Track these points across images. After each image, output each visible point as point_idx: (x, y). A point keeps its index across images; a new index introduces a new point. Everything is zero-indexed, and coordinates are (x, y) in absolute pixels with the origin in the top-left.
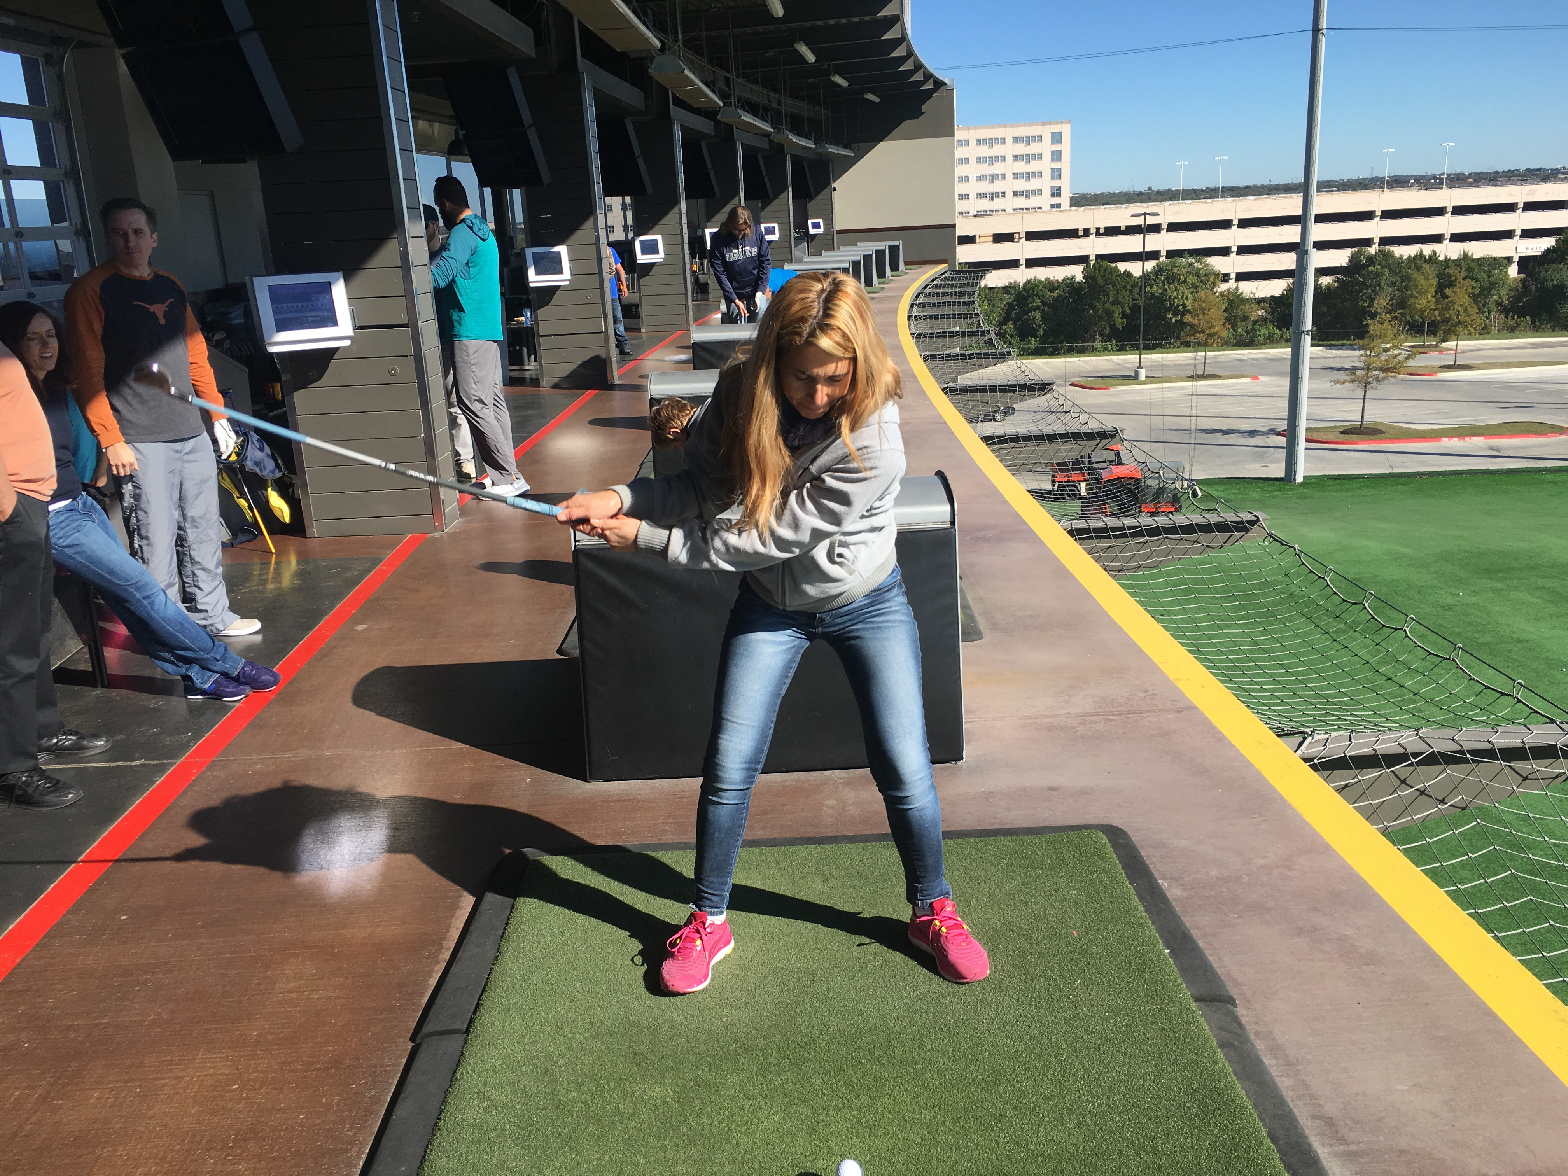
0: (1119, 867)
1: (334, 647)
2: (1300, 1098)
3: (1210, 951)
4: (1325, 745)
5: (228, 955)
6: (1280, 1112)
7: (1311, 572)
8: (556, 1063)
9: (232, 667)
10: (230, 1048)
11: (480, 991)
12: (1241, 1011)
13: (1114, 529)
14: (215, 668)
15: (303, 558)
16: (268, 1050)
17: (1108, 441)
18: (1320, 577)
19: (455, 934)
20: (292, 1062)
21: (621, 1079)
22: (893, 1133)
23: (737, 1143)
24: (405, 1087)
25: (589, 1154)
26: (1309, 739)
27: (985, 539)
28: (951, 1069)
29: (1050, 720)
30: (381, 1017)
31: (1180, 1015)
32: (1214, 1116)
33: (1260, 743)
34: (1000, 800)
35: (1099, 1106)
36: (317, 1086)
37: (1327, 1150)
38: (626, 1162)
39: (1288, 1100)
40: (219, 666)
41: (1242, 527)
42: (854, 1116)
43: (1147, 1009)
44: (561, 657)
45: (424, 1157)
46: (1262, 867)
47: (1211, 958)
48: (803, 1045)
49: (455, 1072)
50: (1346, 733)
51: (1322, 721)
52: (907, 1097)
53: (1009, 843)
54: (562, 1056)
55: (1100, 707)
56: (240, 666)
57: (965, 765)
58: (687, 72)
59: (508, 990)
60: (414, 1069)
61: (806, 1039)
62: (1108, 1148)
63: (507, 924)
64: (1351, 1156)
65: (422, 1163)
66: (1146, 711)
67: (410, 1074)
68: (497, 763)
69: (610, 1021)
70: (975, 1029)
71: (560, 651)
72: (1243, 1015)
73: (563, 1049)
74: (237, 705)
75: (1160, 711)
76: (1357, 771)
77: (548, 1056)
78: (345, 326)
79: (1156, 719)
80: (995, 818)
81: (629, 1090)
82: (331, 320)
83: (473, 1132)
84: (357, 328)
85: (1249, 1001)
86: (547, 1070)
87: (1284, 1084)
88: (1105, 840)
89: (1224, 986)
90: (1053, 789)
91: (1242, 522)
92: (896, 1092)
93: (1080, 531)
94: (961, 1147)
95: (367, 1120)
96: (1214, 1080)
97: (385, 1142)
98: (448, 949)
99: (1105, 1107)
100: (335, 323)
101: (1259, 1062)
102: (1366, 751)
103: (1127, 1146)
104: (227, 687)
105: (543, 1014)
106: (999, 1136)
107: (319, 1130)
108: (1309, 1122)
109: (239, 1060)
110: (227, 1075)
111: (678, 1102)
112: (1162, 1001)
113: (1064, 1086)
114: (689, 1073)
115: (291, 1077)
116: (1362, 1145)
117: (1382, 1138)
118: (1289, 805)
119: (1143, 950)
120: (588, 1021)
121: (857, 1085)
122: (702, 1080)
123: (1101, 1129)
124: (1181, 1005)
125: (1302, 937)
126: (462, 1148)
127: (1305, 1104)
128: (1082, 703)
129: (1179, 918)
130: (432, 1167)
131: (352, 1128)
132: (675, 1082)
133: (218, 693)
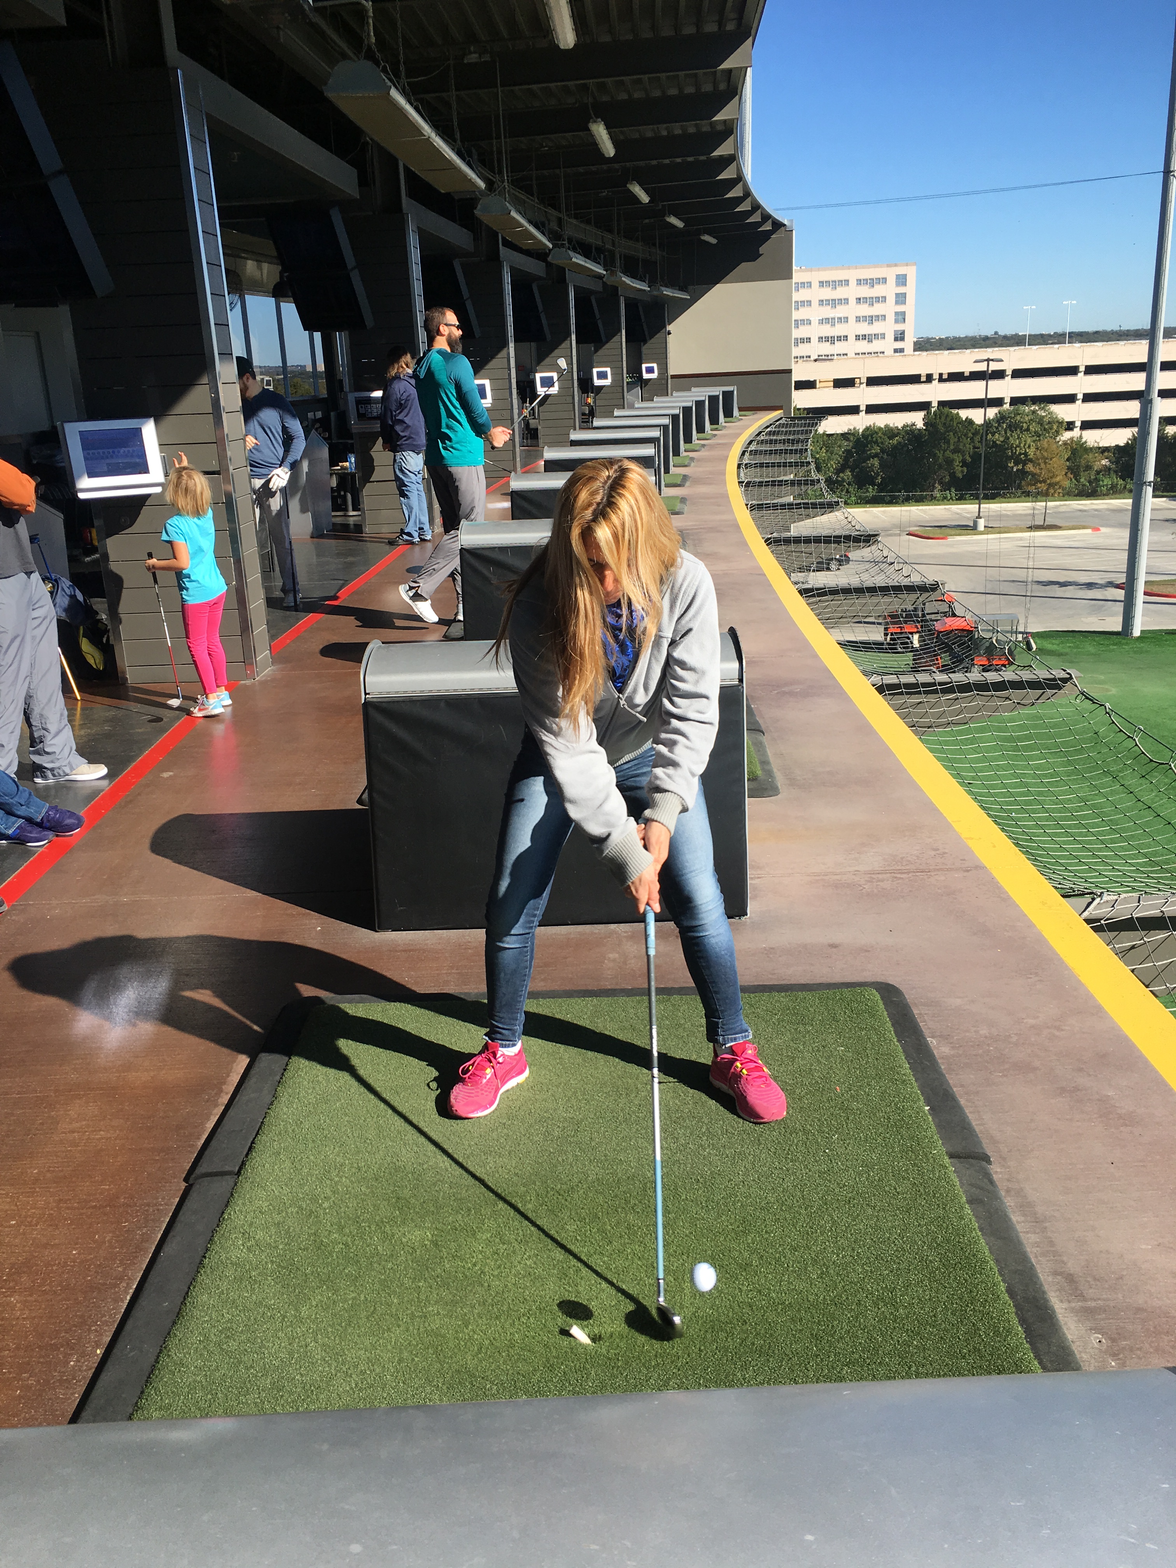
0: (889, 1024)
1: (139, 794)
2: (1043, 1254)
3: (971, 1109)
4: (1113, 906)
5: (14, 1095)
6: (1020, 1268)
7: (1121, 731)
8: (321, 1205)
9: (36, 812)
10: (12, 1185)
11: (254, 1134)
12: (996, 1170)
13: (925, 685)
14: (19, 813)
16: (47, 1187)
17: (928, 594)
18: (1129, 737)
19: (235, 1078)
20: (70, 1200)
21: (382, 1222)
22: (641, 1280)
23: (489, 1286)
24: (175, 1225)
25: (345, 1294)
26: (1098, 900)
27: (791, 694)
28: (703, 1219)
29: (838, 877)
30: (158, 1158)
31: (933, 1171)
32: (955, 1270)
33: (1044, 903)
34: (780, 956)
35: (843, 1258)
36: (91, 1223)
37: (1065, 1305)
38: (381, 1302)
39: (1032, 1256)
40: (22, 811)
41: (1054, 684)
42: (604, 1262)
43: (901, 1164)
44: (361, 807)
45: (187, 1293)
46: (1032, 1027)
47: (971, 1116)
48: (562, 1192)
49: (223, 1212)
50: (1136, 895)
51: (1118, 882)
53: (782, 998)
54: (327, 1198)
55: (889, 865)
56: (44, 811)
57: (748, 920)
58: (514, 214)
59: (280, 1134)
60: (184, 1208)
61: (564, 1187)
62: (847, 1298)
63: (285, 1070)
64: (1087, 1313)
65: (185, 1299)
66: (935, 870)
67: (180, 1214)
68: (289, 912)
69: (376, 1166)
70: (731, 1180)
71: (360, 801)
72: (997, 1172)
73: (328, 1192)
74: (41, 850)
75: (948, 870)
76: (1143, 933)
77: (314, 1199)
78: (156, 472)
79: (943, 878)
80: (773, 974)
81: (389, 1232)
82: (143, 468)
83: (236, 1270)
85: (1004, 1159)
86: (311, 1212)
87: (1029, 1241)
88: (878, 997)
89: (980, 1143)
90: (833, 946)
91: (1054, 680)
93: (891, 687)
95: (137, 1258)
96: (958, 1235)
97: (151, 1277)
98: (227, 1093)
99: (850, 1259)
100: (146, 470)
101: (1006, 1219)
102: (1154, 912)
103: (867, 1297)
104: (31, 832)
105: (312, 1157)
106: (743, 1284)
107: (89, 1266)
108: (1050, 1279)
109: (18, 1197)
110: (6, 1211)
111: (436, 1245)
112: (917, 1156)
113: (812, 1238)
114: (449, 1217)
115: (66, 1213)
116: (1100, 1302)
117: (1120, 1296)
118: (1067, 966)
119: (903, 1106)
120: (355, 1165)
121: (610, 1233)
122: (460, 1225)
123: (843, 1280)
124: (935, 1161)
125: (1063, 1097)
126: (224, 1286)
127: (1048, 1261)
128: (872, 860)
129: (943, 1075)
130: (194, 1303)
131: (122, 1263)
132: (434, 1226)
133: (22, 838)
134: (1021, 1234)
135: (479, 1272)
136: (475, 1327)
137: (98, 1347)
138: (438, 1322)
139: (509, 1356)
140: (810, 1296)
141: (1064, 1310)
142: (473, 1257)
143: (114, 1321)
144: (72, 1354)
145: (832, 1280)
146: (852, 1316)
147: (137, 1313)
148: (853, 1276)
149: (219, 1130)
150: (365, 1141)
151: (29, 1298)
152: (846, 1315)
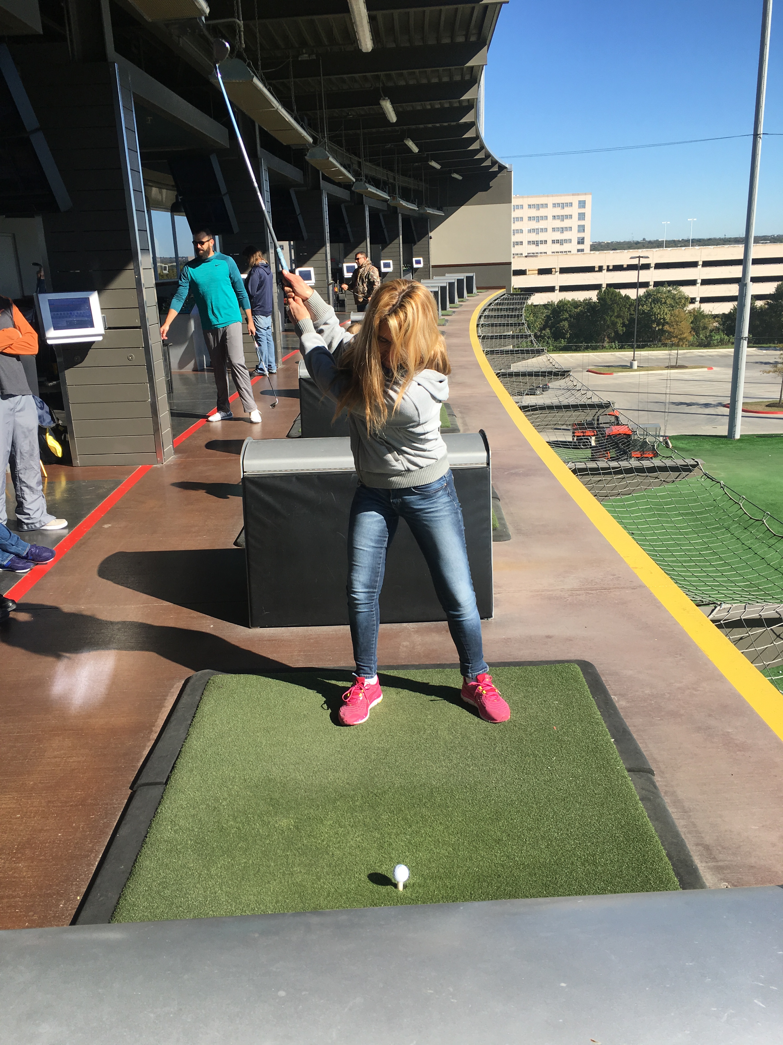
0: (587, 687)
1: (89, 539)
2: (689, 832)
3: (641, 741)
4: (728, 612)
5: (15, 734)
6: (675, 841)
7: (731, 499)
8: (221, 803)
9: (22, 550)
10: (16, 792)
11: (175, 759)
12: (657, 779)
13: (603, 469)
14: (11, 551)
15: (70, 480)
16: (40, 793)
17: (604, 410)
18: (736, 503)
19: (161, 723)
20: (55, 801)
21: (262, 814)
22: (431, 850)
23: (333, 854)
24: (126, 817)
25: (239, 860)
26: (718, 608)
27: (516, 474)
28: (470, 811)
29: (551, 593)
30: (112, 774)
31: (617, 780)
32: (633, 842)
33: (684, 610)
34: (514, 644)
35: (561, 835)
36: (70, 816)
37: (704, 864)
38: (263, 865)
39: (682, 834)
40: (13, 549)
41: (687, 469)
42: (407, 839)
43: (597, 776)
44: (236, 547)
45: (136, 860)
46: (679, 688)
47: (640, 745)
48: (378, 794)
49: (157, 808)
50: (742, 605)
51: (730, 597)
52: (441, 828)
53: (517, 670)
54: (225, 799)
55: (583, 585)
56: (28, 549)
57: (493, 621)
58: (331, 159)
59: (192, 758)
60: (131, 806)
61: (379, 791)
62: (565, 861)
63: (194, 717)
64: (718, 869)
65: (134, 864)
66: (613, 588)
67: (129, 809)
68: (192, 615)
69: (256, 778)
70: (487, 786)
71: (236, 543)
72: (658, 781)
73: (226, 795)
74: (25, 575)
75: (622, 588)
76: (748, 629)
77: (216, 800)
78: (99, 327)
79: (619, 593)
80: (510, 655)
81: (266, 820)
82: (90, 324)
83: (167, 845)
84: (107, 328)
85: (663, 773)
86: (215, 808)
87: (680, 824)
88: (579, 669)
89: (647, 762)
90: (549, 637)
91: (687, 466)
92: (434, 825)
93: (581, 470)
94: (473, 858)
95: (101, 838)
96: (635, 820)
97: (111, 850)
98: (156, 732)
100: (92, 325)
101: (665, 810)
102: (755, 616)
103: (577, 860)
104: (19, 563)
105: (214, 773)
106: (497, 852)
107: (70, 843)
108: (694, 848)
109: (21, 800)
110: (14, 808)
111: (297, 828)
112: (607, 771)
113: (541, 822)
114: (305, 811)
115: (53, 810)
116: (726, 862)
117: (739, 858)
118: (700, 649)
119: (597, 739)
120: (243, 778)
121: (410, 820)
122: (312, 816)
123: (562, 849)
124: (618, 774)
125: (700, 733)
126: (160, 855)
127: (692, 837)
128: (572, 582)
129: (622, 719)
130: (140, 866)
131: (91, 842)
132: (295, 816)
133: (13, 567)
134: (675, 820)
135: (326, 846)
136: (325, 880)
137: (78, 895)
138: (300, 877)
139: (347, 898)
140: (541, 859)
141: (703, 868)
142: (322, 836)
143: (88, 879)
144: (61, 900)
145: (554, 849)
146: (568, 872)
147: (103, 872)
148: (568, 847)
149: (152, 756)
150: (248, 763)
151: (32, 864)
152: (564, 871)
